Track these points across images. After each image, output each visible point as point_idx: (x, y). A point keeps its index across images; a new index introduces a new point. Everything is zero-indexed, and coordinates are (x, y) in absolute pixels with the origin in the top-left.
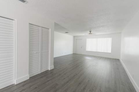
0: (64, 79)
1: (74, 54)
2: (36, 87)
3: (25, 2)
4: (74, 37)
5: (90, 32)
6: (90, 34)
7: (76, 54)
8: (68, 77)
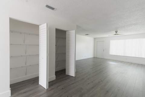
0: (88, 84)
1: (94, 57)
2: (63, 88)
3: (54, 10)
4: (95, 39)
5: (116, 32)
6: (115, 35)
7: (97, 58)
8: (92, 82)
